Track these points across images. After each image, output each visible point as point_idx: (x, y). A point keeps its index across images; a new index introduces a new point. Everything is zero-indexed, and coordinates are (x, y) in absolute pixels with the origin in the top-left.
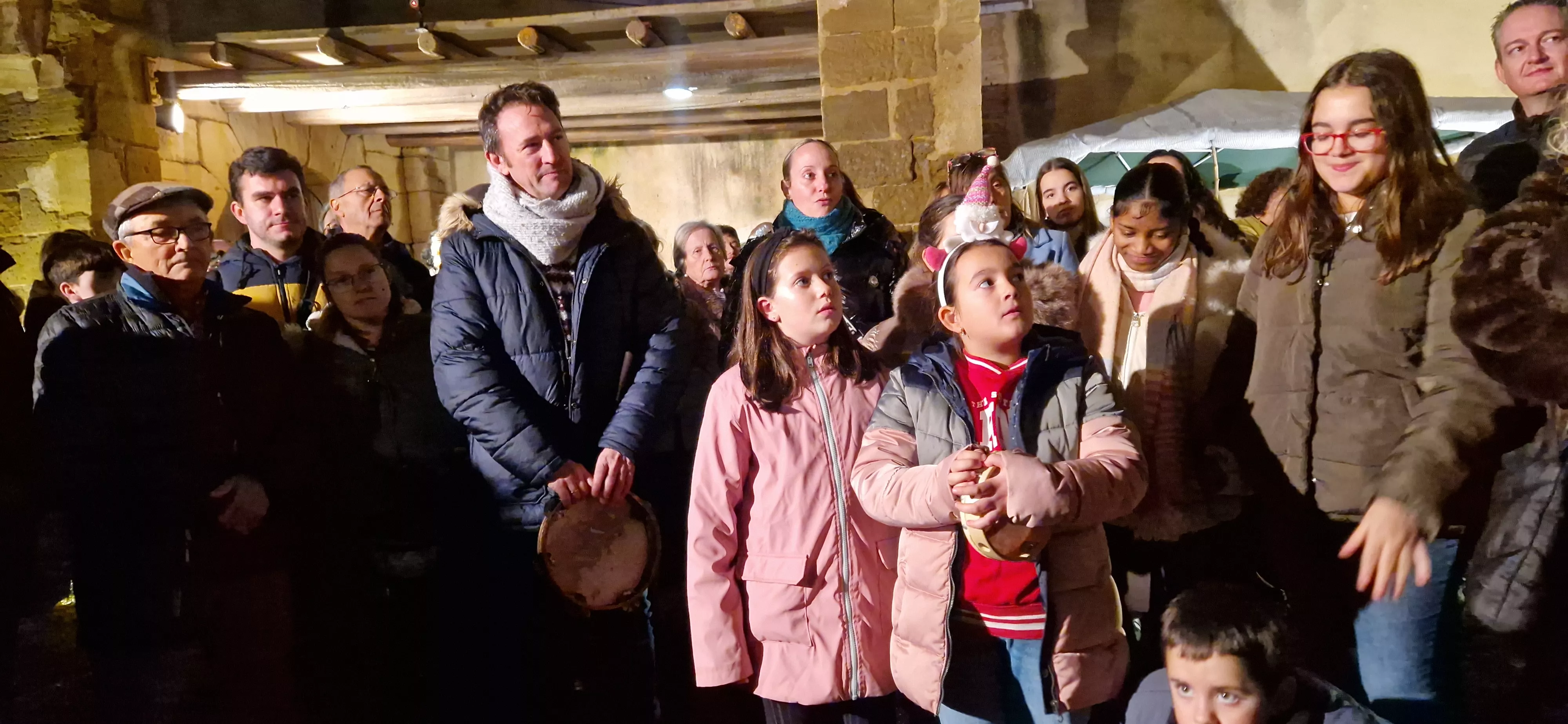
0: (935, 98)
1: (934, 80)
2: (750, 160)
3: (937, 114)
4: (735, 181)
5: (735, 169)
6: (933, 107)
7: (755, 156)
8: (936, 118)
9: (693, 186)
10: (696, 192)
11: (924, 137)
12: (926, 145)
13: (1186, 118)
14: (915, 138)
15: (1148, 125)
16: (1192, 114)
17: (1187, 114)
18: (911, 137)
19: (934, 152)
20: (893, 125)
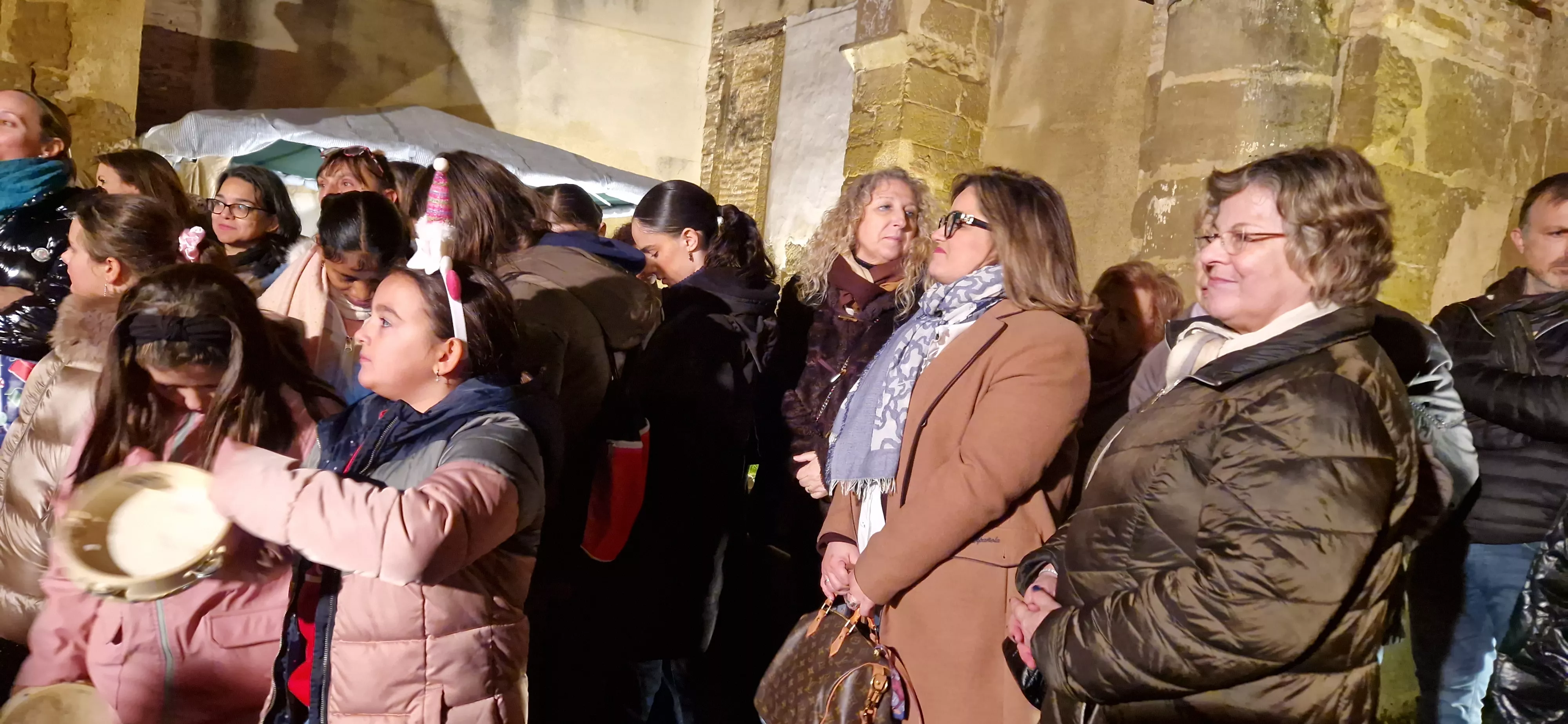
0: (73, 24)
3: (75, 45)
6: (70, 34)
8: (73, 49)
11: (52, 69)
12: (55, 79)
13: (390, 129)
14: (39, 67)
15: (350, 126)
16: (397, 125)
17: (391, 124)
18: (32, 63)
19: (65, 92)
20: (5, 41)
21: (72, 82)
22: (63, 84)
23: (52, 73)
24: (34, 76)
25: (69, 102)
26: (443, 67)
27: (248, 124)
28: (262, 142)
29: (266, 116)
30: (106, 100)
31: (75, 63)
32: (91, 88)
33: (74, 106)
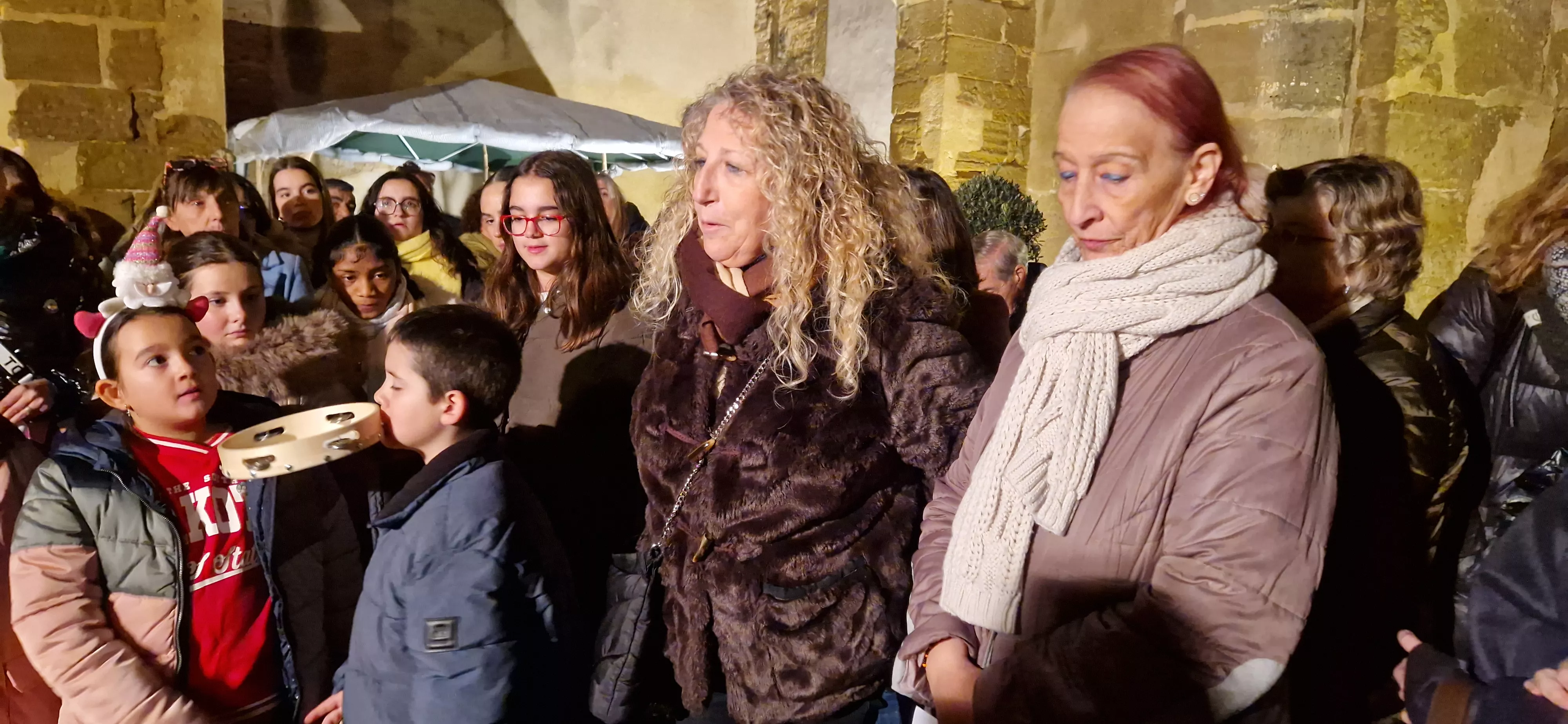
0: (162, 48)
1: (162, 28)
3: (166, 67)
6: (161, 57)
8: (165, 71)
11: (149, 91)
12: (152, 100)
13: (454, 108)
14: (137, 91)
15: (417, 109)
16: (460, 103)
17: (455, 103)
18: (131, 88)
19: (162, 111)
20: (105, 71)
21: (167, 101)
22: (159, 104)
23: (149, 95)
24: (133, 99)
25: (167, 121)
26: (498, 34)
27: (324, 119)
28: (340, 134)
29: (340, 110)
30: (199, 114)
31: (168, 84)
32: (184, 105)
33: (172, 124)
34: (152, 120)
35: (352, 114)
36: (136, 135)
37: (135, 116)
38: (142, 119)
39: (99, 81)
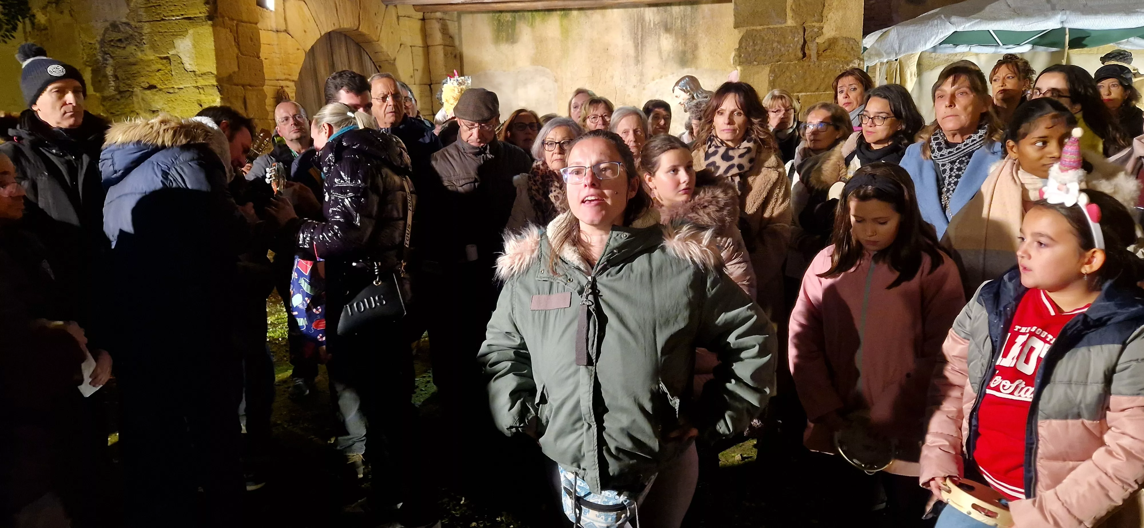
2: (679, 21)
3: (826, 5)
4: (666, 39)
5: (667, 29)
7: (683, 18)
8: (825, 8)
9: (634, 42)
10: (636, 46)
11: (813, 24)
12: (816, 30)
14: (807, 25)
15: (1009, 6)
18: (804, 23)
19: (822, 36)
20: (789, 13)
21: (824, 30)
22: (820, 32)
23: (815, 26)
24: (805, 31)
25: (824, 43)
27: (932, 25)
28: (943, 35)
29: (945, 15)
30: (844, 34)
31: (826, 17)
32: (836, 31)
33: (826, 44)
34: (815, 45)
35: (954, 19)
36: (804, 55)
37: (805, 42)
38: (809, 44)
39: (785, 22)
